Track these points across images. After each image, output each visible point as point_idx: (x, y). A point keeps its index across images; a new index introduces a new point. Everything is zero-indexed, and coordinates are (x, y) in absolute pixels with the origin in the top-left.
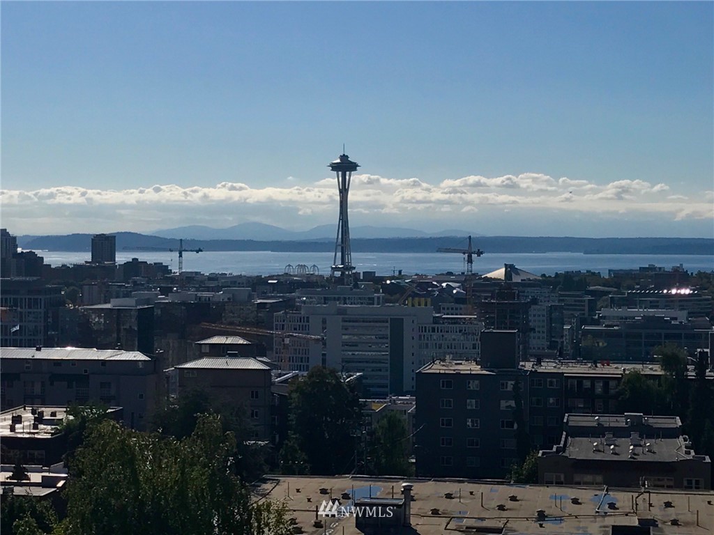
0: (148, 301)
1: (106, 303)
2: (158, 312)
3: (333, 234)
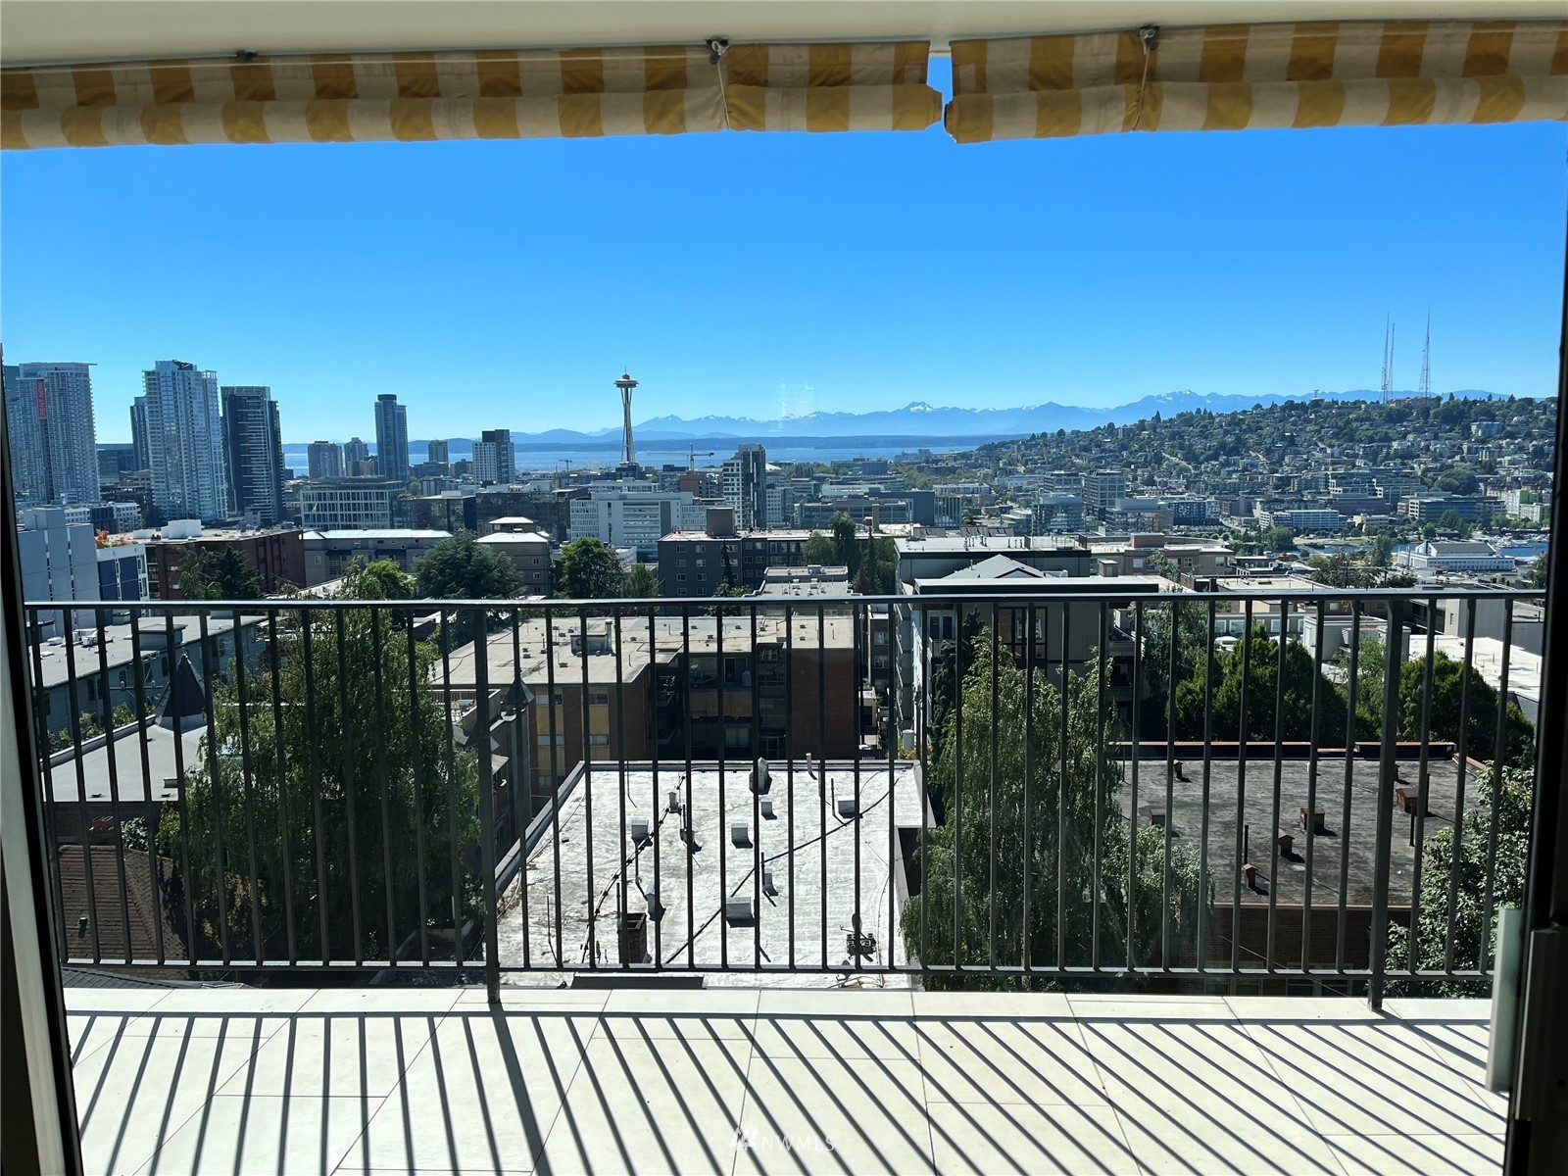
0: (471, 492)
1: (436, 494)
2: (479, 501)
3: (621, 438)
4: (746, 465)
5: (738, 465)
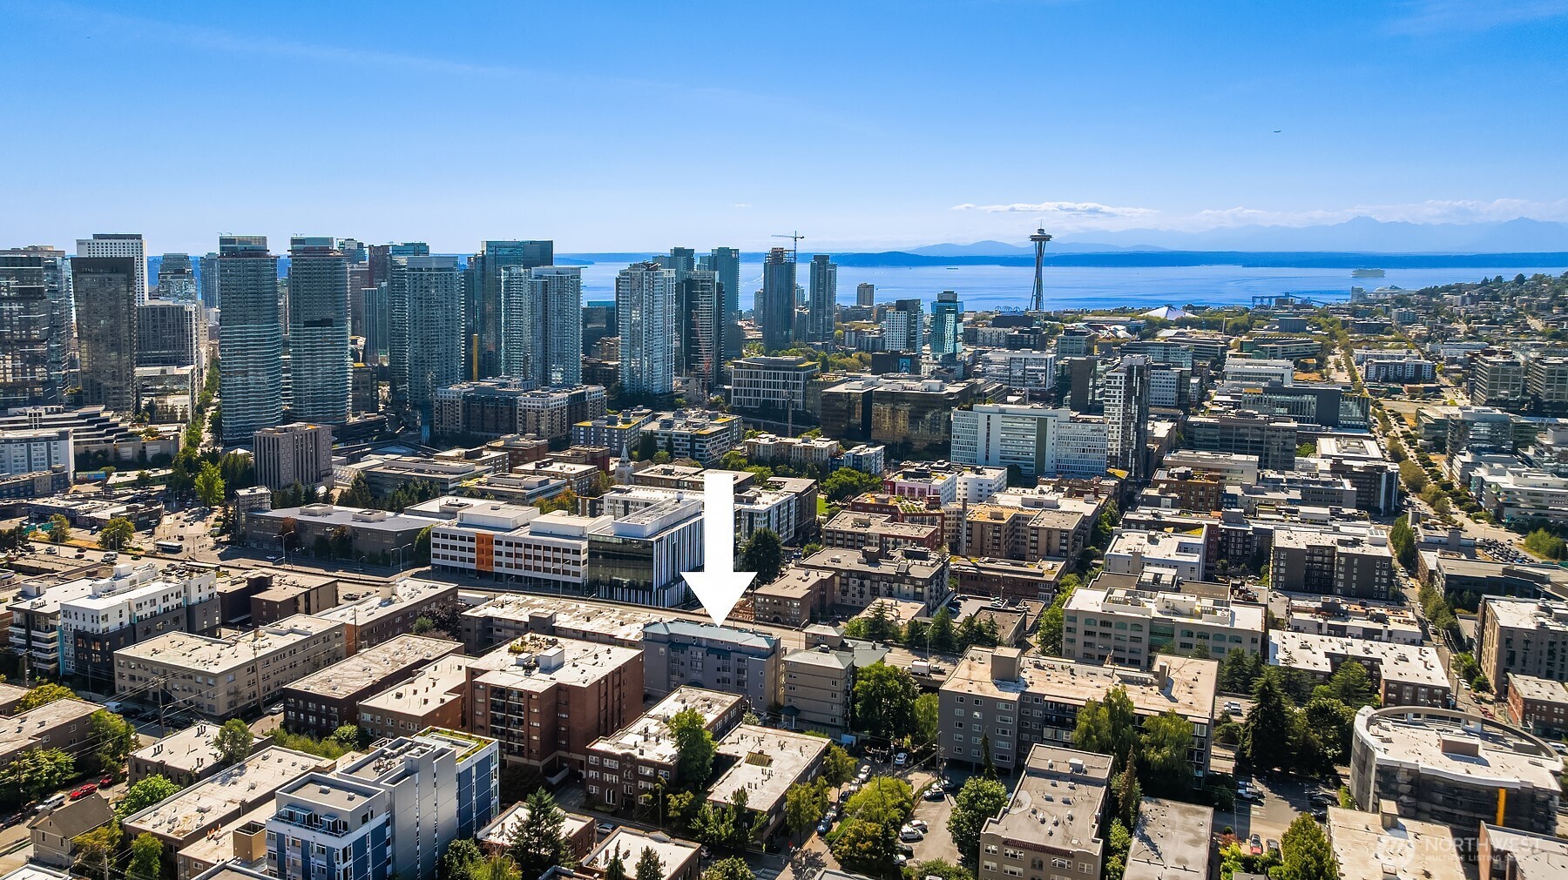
4: (1129, 379)
5: (1121, 378)
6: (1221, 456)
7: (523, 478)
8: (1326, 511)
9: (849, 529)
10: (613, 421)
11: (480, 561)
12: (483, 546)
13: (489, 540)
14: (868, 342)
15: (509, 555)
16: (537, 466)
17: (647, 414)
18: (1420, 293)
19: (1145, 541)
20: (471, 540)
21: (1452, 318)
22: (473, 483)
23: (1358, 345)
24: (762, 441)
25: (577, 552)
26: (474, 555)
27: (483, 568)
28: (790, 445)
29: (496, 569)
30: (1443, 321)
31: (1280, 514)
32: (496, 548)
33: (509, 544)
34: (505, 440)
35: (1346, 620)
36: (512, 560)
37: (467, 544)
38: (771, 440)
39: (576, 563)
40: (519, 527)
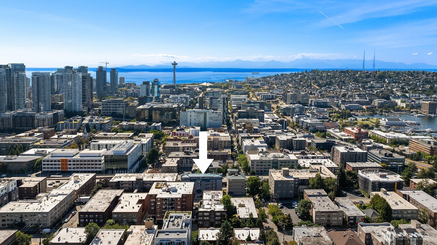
5: (222, 101)
6: (250, 119)
7: (57, 141)
8: (280, 131)
9: (172, 146)
10: (71, 121)
11: (62, 168)
12: (64, 163)
13: (66, 161)
14: (130, 94)
15: (74, 165)
16: (58, 136)
17: (81, 118)
18: (262, 78)
19: (251, 141)
20: (59, 161)
21: (272, 84)
22: (38, 144)
23: (256, 91)
24: (124, 124)
25: (101, 161)
26: (60, 166)
27: (63, 170)
28: (133, 124)
29: (69, 170)
30: (271, 85)
31: (271, 132)
32: (69, 163)
33: (74, 161)
34: (39, 129)
35: (307, 155)
36: (75, 166)
37: (57, 163)
38: (127, 123)
39: (100, 164)
40: (75, 155)
